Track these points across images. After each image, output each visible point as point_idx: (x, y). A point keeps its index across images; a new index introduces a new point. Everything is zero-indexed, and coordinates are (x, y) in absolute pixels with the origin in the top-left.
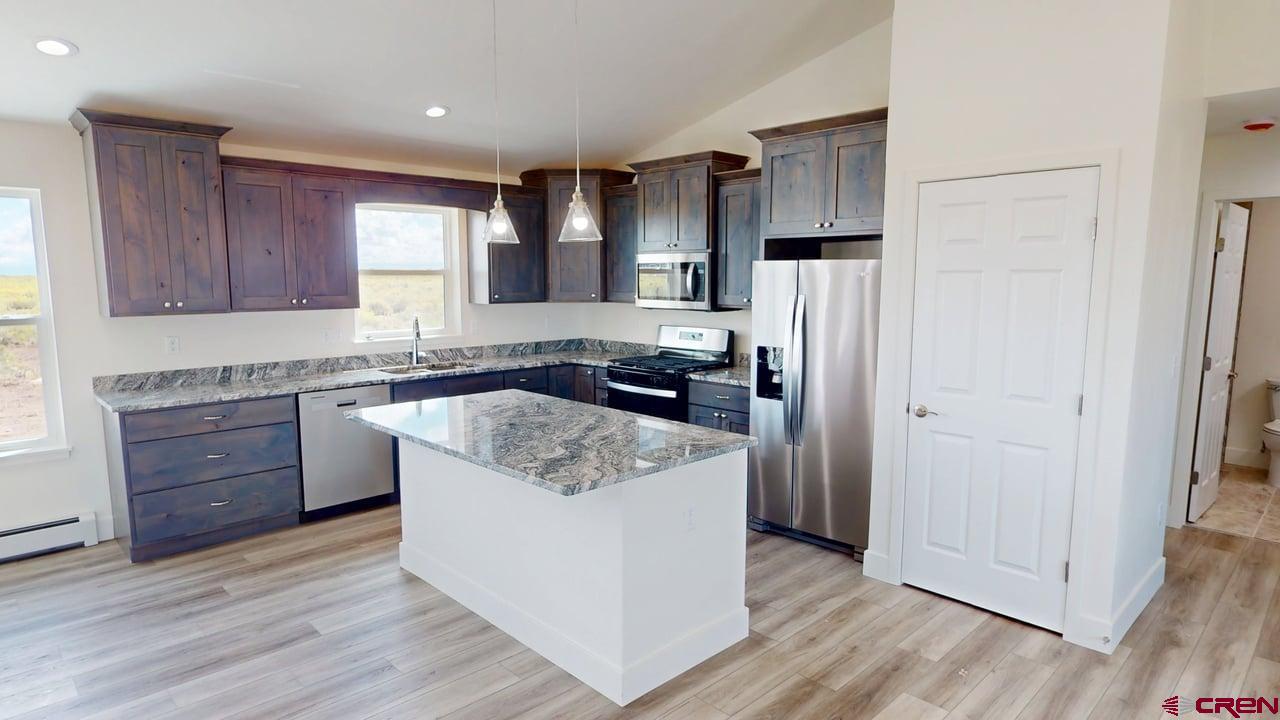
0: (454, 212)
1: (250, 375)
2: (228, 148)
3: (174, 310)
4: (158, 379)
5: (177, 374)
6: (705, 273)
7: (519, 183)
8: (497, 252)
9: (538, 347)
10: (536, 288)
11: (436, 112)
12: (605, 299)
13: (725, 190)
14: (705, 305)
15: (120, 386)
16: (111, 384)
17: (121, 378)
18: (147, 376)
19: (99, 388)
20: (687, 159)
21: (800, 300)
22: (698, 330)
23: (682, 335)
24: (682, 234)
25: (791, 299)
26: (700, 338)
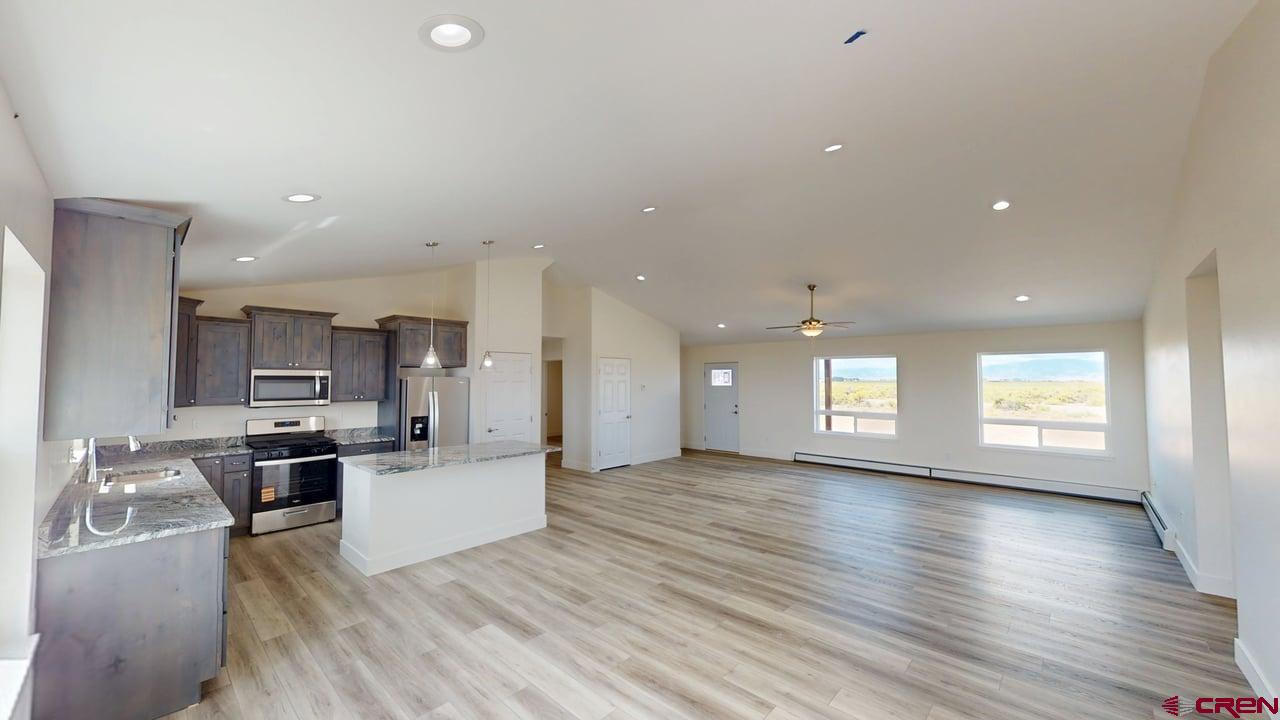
6: (328, 382)
13: (337, 335)
20: (312, 314)
21: (436, 393)
22: (294, 420)
23: (277, 425)
24: (304, 358)
25: (431, 394)
26: (297, 424)
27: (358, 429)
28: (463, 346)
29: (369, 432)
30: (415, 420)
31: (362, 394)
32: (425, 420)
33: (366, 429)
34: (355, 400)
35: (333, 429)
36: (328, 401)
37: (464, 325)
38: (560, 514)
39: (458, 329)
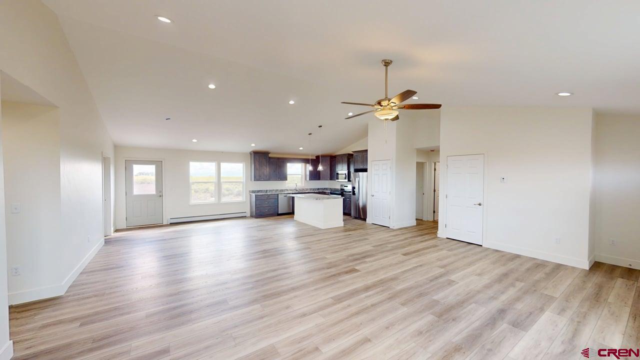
0: (303, 164)
1: (270, 191)
2: (270, 155)
3: (262, 180)
5: (260, 191)
6: (347, 175)
7: (315, 158)
8: (310, 172)
9: (318, 189)
10: (318, 177)
11: (301, 148)
12: (331, 180)
13: (350, 160)
14: (347, 180)
15: (255, 192)
17: (255, 190)
19: (253, 192)
21: (358, 179)
23: (344, 186)
30: (353, 188)
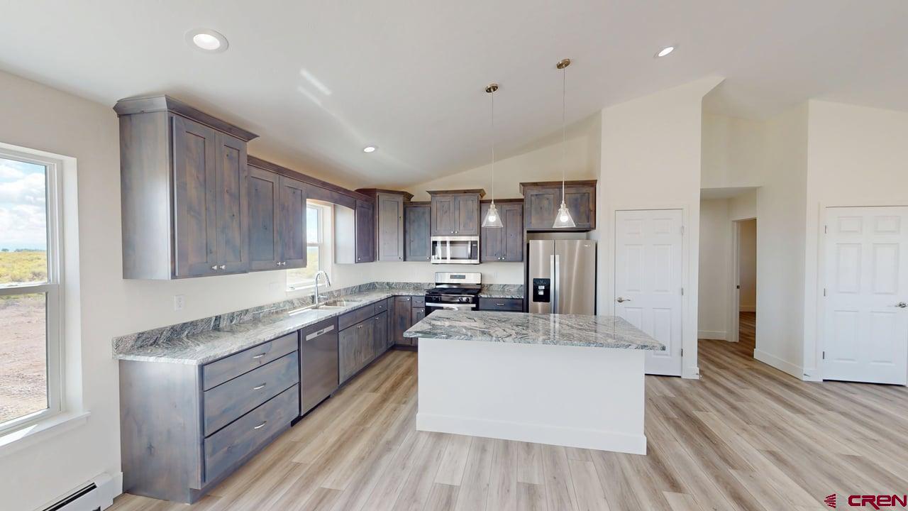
1: (231, 322)
3: (216, 272)
4: (170, 332)
6: (477, 246)
11: (369, 150)
12: (405, 260)
15: (139, 343)
16: (132, 343)
17: (140, 335)
18: (161, 331)
19: (120, 348)
20: (465, 192)
21: (557, 257)
22: (462, 274)
23: (452, 277)
24: (462, 227)
25: (552, 257)
26: (464, 277)
27: (508, 285)
28: (591, 207)
29: (516, 288)
30: (537, 282)
31: (505, 255)
32: (547, 282)
33: (514, 286)
34: (499, 261)
35: (489, 283)
36: (477, 261)
37: (593, 184)
38: (689, 440)
39: (585, 190)
